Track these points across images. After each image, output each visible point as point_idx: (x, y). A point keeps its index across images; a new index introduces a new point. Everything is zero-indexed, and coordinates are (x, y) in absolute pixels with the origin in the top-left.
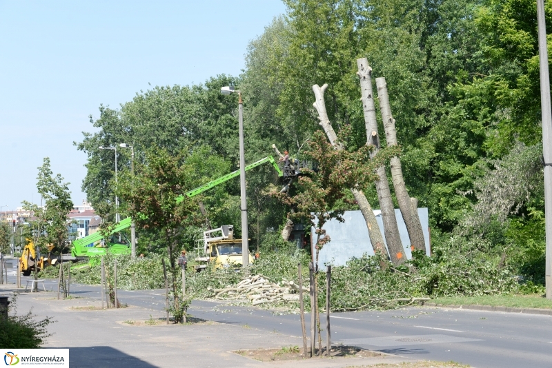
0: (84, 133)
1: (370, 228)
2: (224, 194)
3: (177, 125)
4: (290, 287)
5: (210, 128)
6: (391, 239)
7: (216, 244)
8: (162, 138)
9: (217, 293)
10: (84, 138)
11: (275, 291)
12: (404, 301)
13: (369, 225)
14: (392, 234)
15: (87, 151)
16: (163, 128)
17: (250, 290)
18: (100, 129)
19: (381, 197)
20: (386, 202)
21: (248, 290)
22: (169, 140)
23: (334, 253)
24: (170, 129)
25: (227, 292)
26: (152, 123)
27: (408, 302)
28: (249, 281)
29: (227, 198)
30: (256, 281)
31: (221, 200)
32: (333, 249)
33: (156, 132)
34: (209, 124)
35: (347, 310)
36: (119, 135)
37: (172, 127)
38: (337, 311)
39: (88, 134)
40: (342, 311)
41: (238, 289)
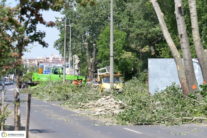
0: (56, 18)
1: (179, 69)
2: (122, 51)
3: (104, 15)
4: (119, 105)
5: (119, 16)
6: (189, 76)
7: (102, 76)
8: (95, 21)
9: (83, 106)
10: (56, 20)
11: (112, 107)
12: (188, 119)
13: (178, 66)
14: (190, 73)
15: (57, 27)
16: (97, 16)
17: (103, 105)
18: (64, 16)
19: (183, 48)
20: (186, 51)
21: (101, 105)
22: (99, 23)
23: (162, 84)
24: (100, 17)
25: (89, 105)
26: (91, 13)
27: (191, 120)
28: (104, 99)
29: (123, 53)
30: (108, 99)
31: (120, 54)
32: (161, 82)
33: (93, 18)
34: (119, 14)
35: (145, 124)
36: (74, 19)
37: (101, 15)
38: (138, 124)
39: (58, 18)
40: (142, 124)
41: (97, 103)
